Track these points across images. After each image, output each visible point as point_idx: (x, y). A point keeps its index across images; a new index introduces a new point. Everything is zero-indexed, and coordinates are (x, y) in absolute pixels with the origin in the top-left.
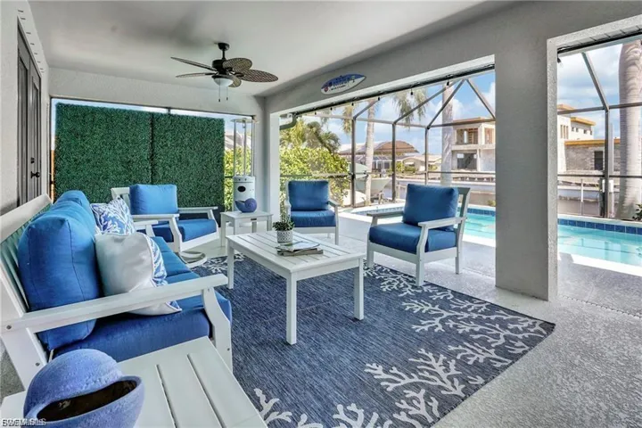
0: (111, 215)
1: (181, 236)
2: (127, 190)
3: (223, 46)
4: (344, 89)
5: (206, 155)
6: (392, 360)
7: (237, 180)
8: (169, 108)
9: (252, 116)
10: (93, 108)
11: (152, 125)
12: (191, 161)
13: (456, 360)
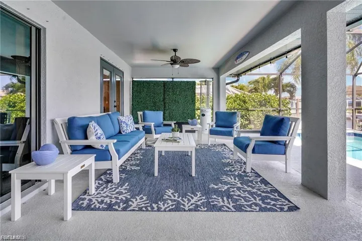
0: (124, 121)
1: (154, 132)
2: (141, 113)
3: (175, 50)
4: (241, 61)
5: (187, 99)
6: (181, 191)
7: (202, 111)
8: (173, 78)
9: (212, 78)
10: (143, 81)
11: (164, 86)
12: (180, 101)
13: (208, 200)
